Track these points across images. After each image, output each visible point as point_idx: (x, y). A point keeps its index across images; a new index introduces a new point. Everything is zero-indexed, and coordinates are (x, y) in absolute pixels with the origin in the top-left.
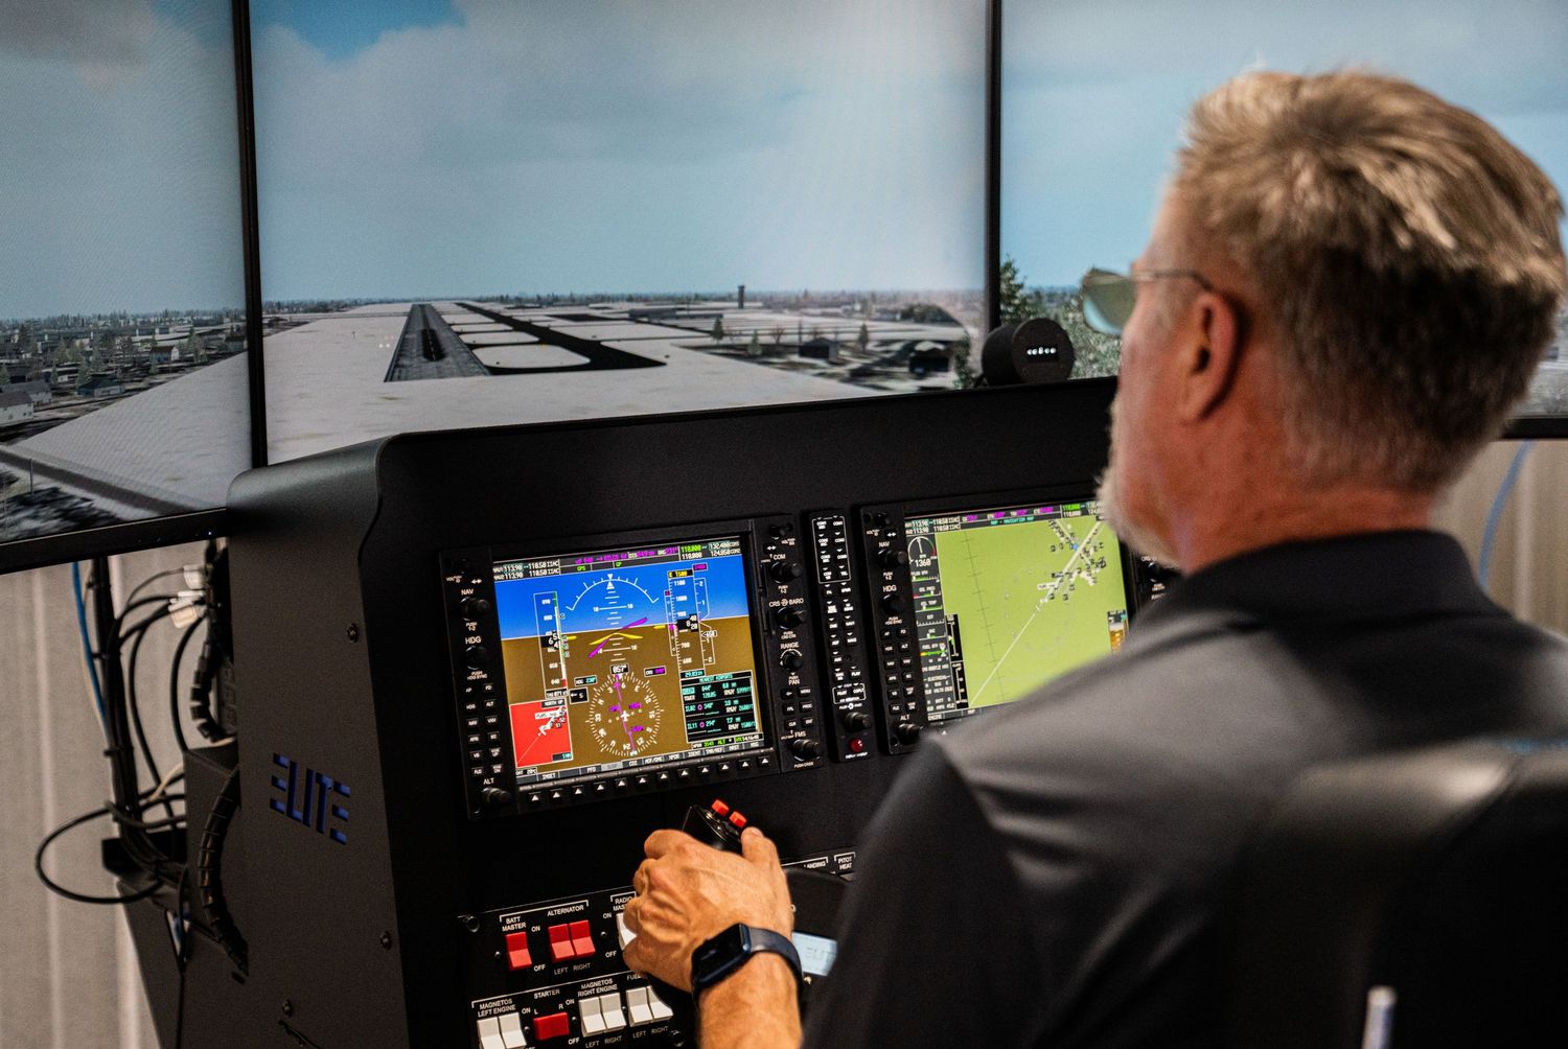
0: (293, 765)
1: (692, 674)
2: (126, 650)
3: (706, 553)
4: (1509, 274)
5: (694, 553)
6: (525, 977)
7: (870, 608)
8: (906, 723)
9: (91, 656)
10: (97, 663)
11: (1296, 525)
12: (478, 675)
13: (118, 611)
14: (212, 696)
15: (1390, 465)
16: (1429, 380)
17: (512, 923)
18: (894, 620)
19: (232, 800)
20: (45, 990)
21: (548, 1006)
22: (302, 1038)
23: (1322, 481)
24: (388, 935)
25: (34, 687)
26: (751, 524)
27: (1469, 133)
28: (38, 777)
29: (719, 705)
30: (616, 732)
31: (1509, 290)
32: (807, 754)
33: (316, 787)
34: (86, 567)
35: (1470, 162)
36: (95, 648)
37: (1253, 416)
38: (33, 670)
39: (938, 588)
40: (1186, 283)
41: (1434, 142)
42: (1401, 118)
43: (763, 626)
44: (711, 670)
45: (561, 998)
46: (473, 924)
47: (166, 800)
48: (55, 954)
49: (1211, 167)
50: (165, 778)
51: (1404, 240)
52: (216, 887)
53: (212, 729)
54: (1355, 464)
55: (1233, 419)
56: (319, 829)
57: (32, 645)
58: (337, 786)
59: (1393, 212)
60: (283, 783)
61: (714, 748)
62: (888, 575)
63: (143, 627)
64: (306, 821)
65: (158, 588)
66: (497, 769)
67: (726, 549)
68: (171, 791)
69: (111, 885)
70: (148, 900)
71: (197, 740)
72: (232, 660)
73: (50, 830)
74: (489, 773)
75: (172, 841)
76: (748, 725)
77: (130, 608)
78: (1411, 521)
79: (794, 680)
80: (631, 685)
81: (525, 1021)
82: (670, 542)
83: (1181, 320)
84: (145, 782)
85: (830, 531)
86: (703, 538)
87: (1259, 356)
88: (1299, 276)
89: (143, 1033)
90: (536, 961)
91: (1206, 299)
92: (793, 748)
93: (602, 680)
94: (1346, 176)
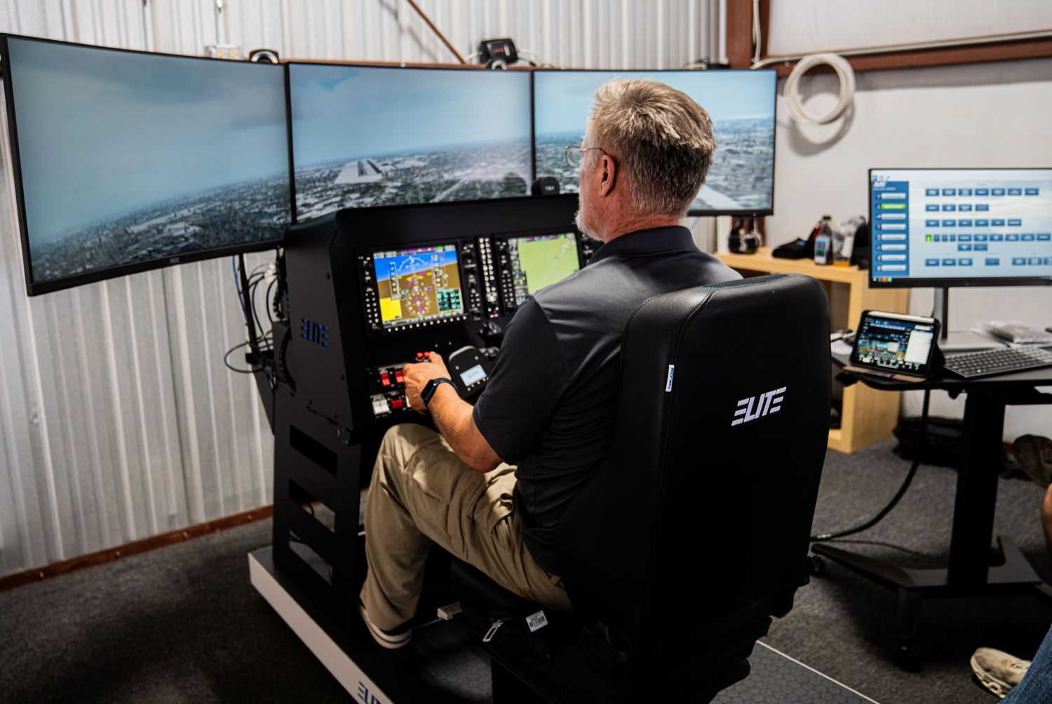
0: (308, 323)
1: (440, 290)
2: (251, 290)
3: (444, 250)
4: (697, 146)
5: (440, 249)
6: (388, 388)
7: (498, 268)
8: (510, 305)
9: (239, 293)
10: (242, 295)
11: (638, 226)
12: (369, 290)
13: (248, 276)
14: (280, 305)
15: (666, 206)
16: (675, 180)
17: (383, 371)
18: (505, 272)
19: (288, 336)
20: (228, 406)
21: (395, 398)
22: (315, 412)
23: (646, 213)
24: (343, 375)
25: (220, 308)
26: (458, 240)
27: (683, 101)
28: (223, 337)
29: (449, 299)
30: (415, 308)
31: (697, 150)
32: (478, 315)
33: (316, 329)
34: (237, 257)
35: (682, 109)
36: (241, 289)
37: (622, 194)
38: (220, 302)
39: (519, 261)
40: (598, 151)
41: (671, 103)
42: (660, 96)
43: (463, 273)
44: (446, 288)
45: (400, 395)
46: (370, 371)
47: (266, 340)
48: (231, 394)
49: (603, 114)
50: (265, 332)
51: (664, 137)
52: (284, 364)
53: (280, 315)
54: (655, 208)
55: (615, 196)
56: (318, 342)
57: (219, 294)
58: (324, 328)
59: (660, 128)
60: (306, 328)
61: (448, 313)
62: (503, 257)
63: (256, 283)
64: (313, 340)
65: (259, 270)
66: (377, 321)
67: (451, 248)
68: (267, 337)
69: (250, 367)
70: (261, 372)
71: (275, 319)
72: (287, 292)
73: (227, 350)
74: (374, 322)
75: (269, 354)
76: (458, 306)
77: (252, 276)
78: (674, 224)
79: (473, 291)
80: (420, 294)
81: (389, 402)
82: (432, 246)
83: (598, 165)
84: (258, 334)
85: (484, 243)
86: (443, 244)
87: (622, 174)
88: (633, 149)
89: (261, 415)
90: (391, 383)
91: (605, 157)
92: (474, 314)
93: (410, 291)
94: (646, 116)
